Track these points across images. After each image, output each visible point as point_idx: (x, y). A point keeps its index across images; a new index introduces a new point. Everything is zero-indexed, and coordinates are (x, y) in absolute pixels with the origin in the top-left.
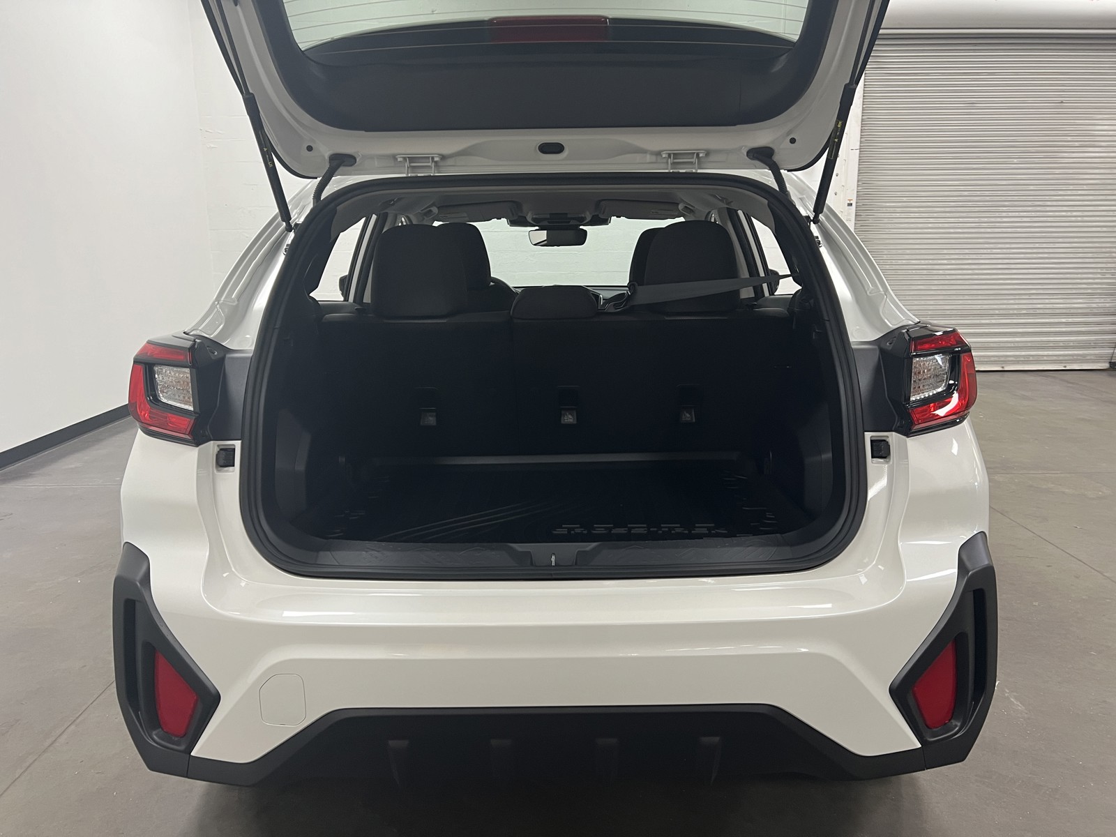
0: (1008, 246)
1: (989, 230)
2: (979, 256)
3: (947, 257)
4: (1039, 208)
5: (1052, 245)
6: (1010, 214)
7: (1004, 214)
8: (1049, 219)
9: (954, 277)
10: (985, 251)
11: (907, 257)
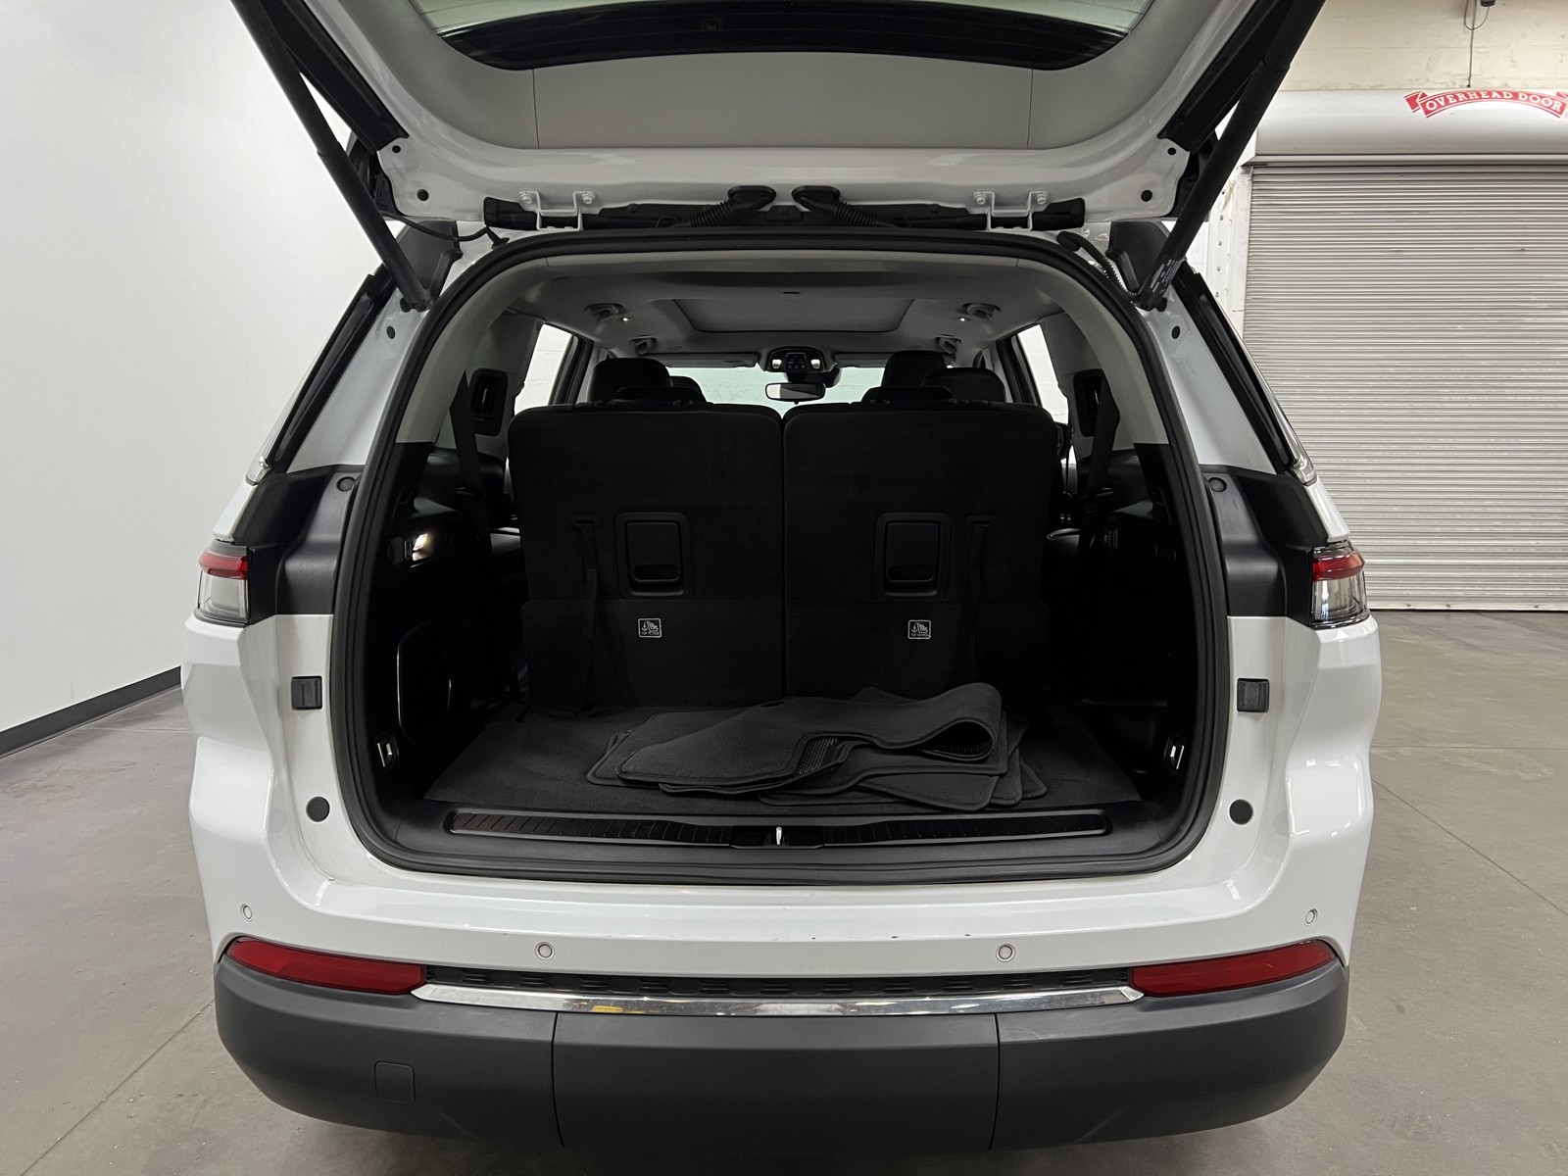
0: (1451, 440)
1: (1424, 419)
2: (1411, 454)
3: (1367, 454)
5: (1513, 441)
7: (1446, 398)
9: (1377, 482)
10: (1420, 447)
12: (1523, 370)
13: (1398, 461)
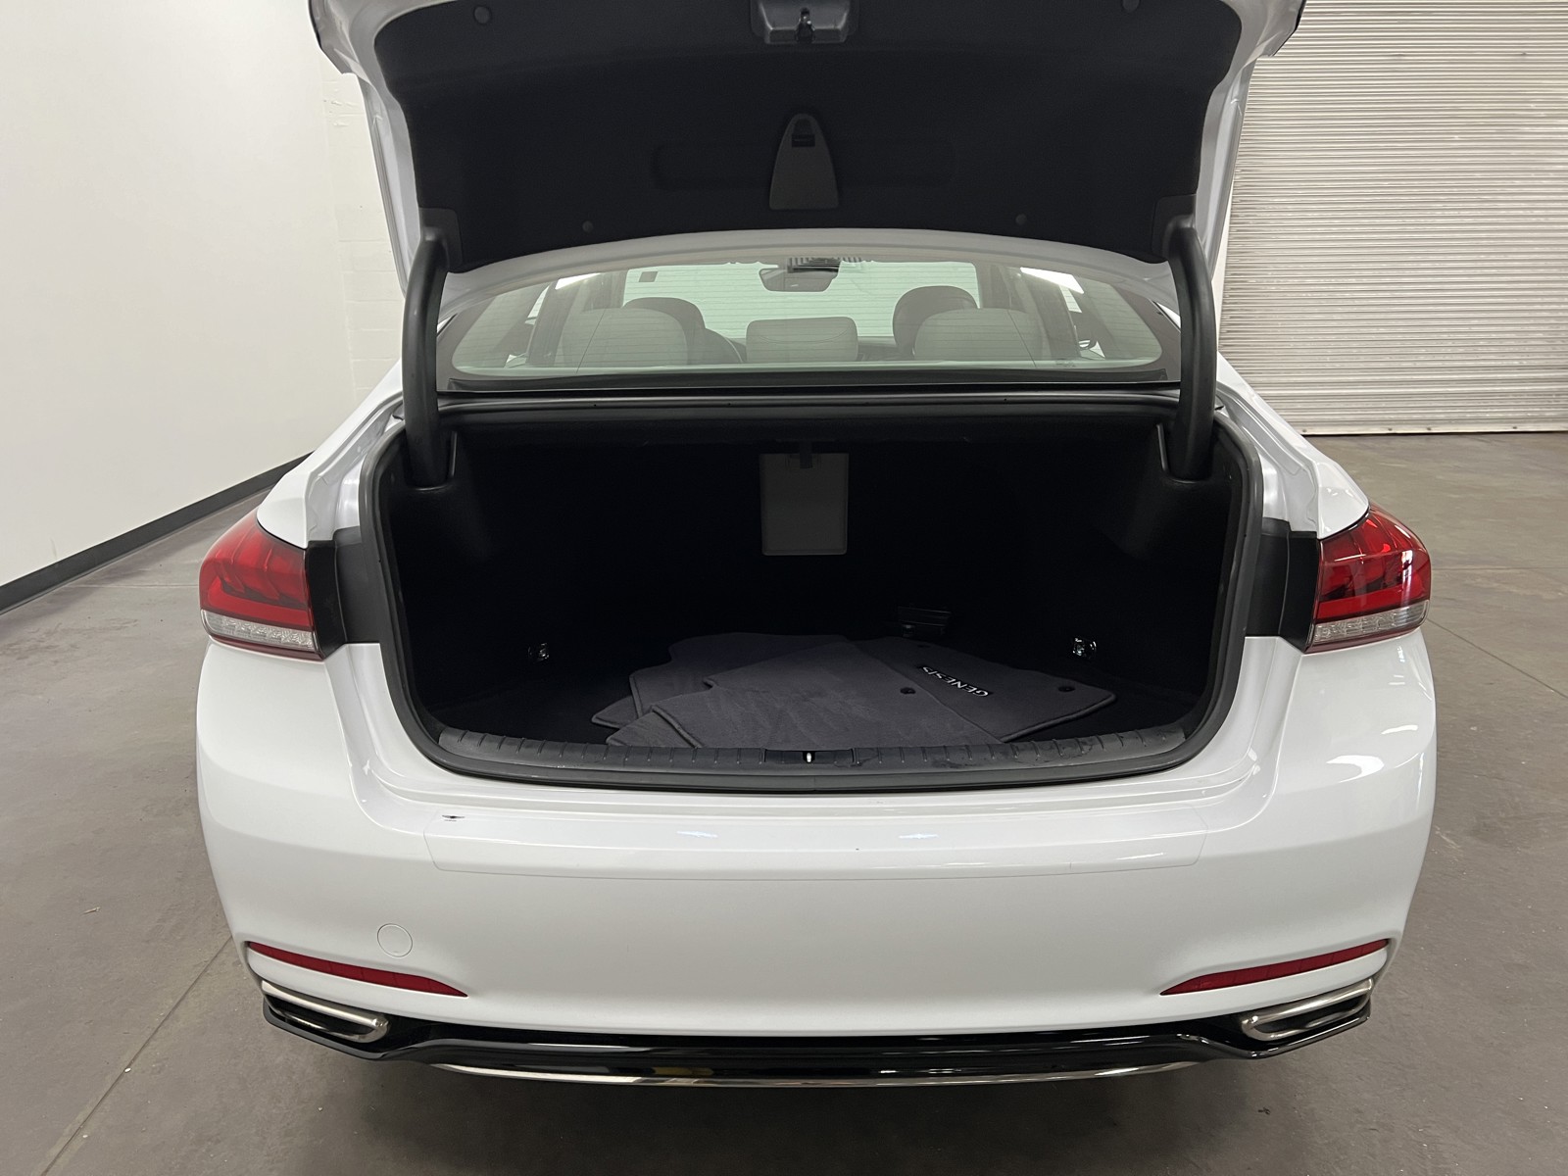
2: (1401, 273)
3: (1357, 273)
4: (1486, 205)
5: (1502, 257)
6: (1447, 213)
7: (1439, 213)
8: (1500, 220)
9: (1365, 302)
10: (1410, 265)
11: (1300, 274)
12: (1518, 182)
13: (1388, 280)
